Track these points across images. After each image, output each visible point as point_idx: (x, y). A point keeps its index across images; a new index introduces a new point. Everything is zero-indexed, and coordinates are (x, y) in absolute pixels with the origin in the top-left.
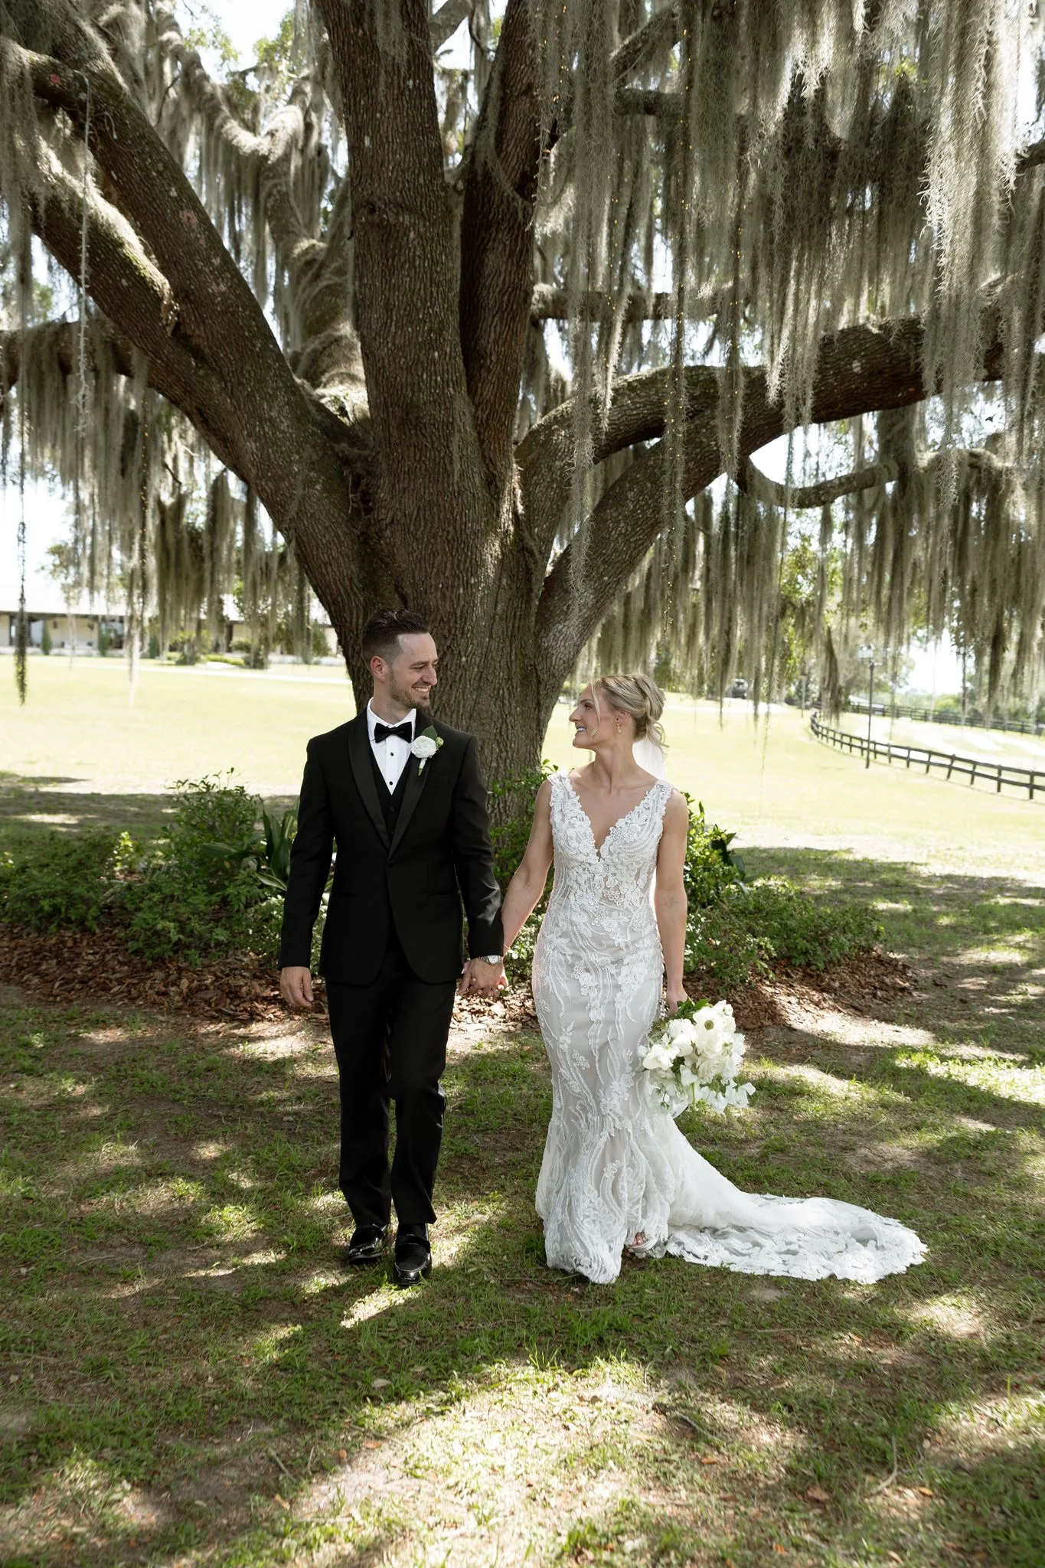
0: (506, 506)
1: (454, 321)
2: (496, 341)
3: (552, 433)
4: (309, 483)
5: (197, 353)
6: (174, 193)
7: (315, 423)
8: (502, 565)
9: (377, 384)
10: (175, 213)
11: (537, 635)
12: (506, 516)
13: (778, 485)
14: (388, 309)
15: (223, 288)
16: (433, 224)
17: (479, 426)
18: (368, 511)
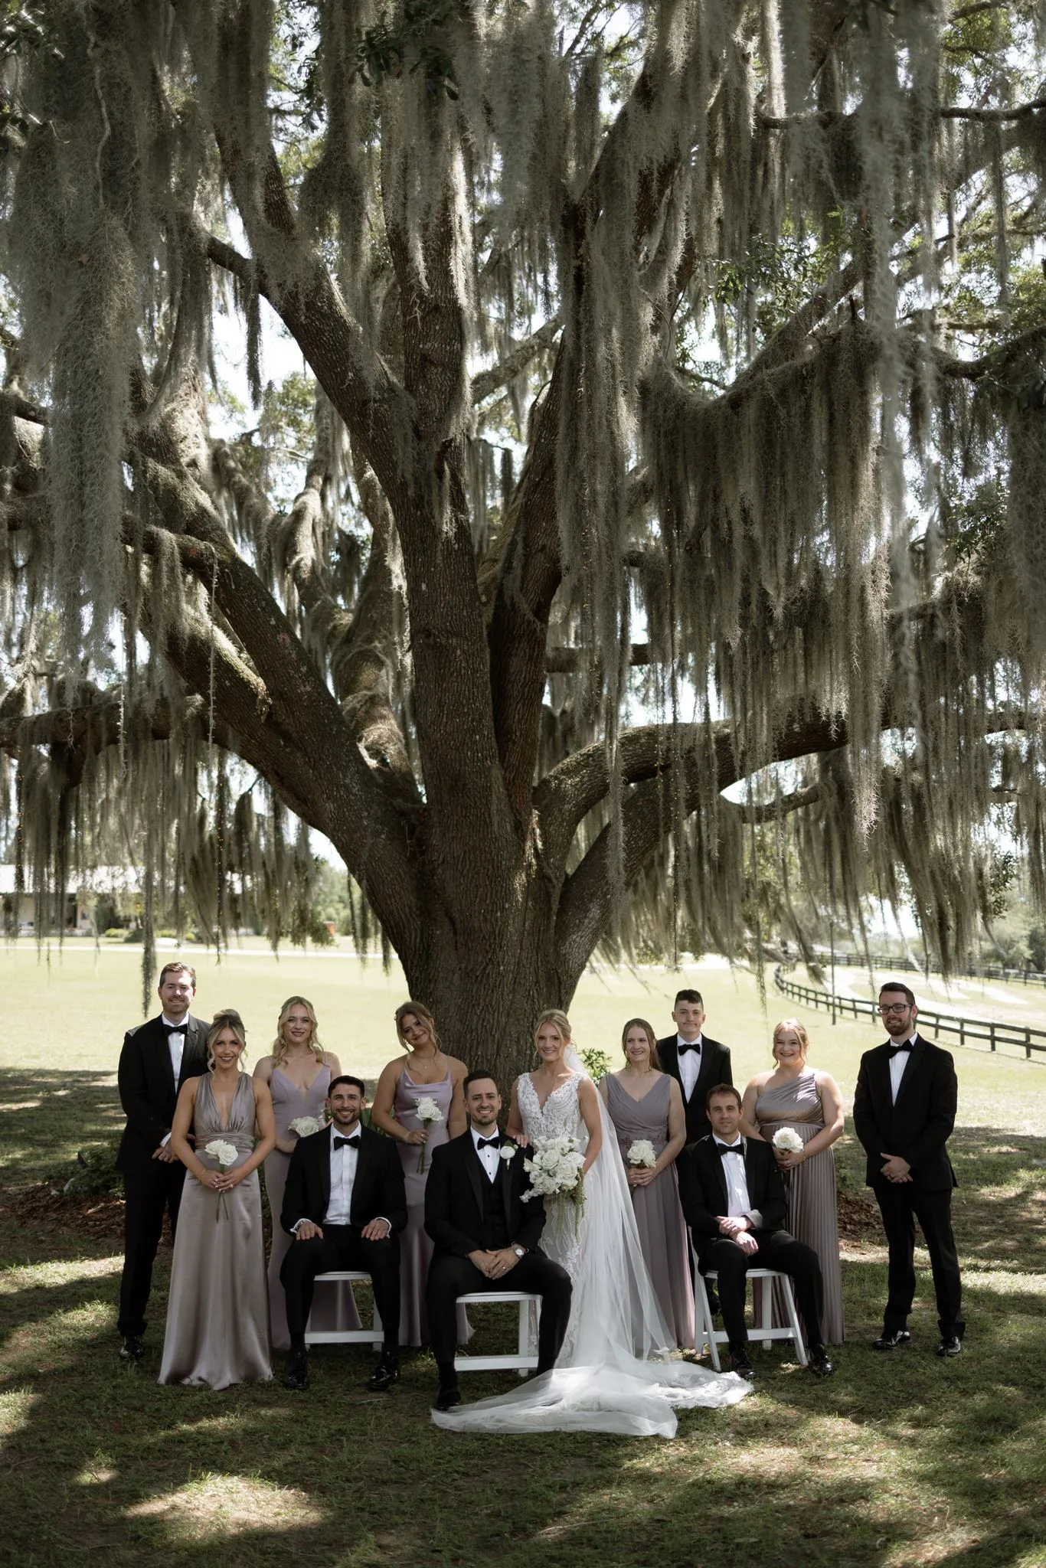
0: (529, 844)
1: (489, 710)
2: (519, 721)
3: (561, 782)
4: (377, 833)
5: (286, 736)
6: (273, 622)
7: (378, 786)
8: (527, 891)
9: (431, 759)
10: (274, 636)
11: (556, 944)
12: (529, 851)
13: (740, 806)
14: (440, 704)
15: (308, 688)
16: (474, 644)
17: (508, 784)
18: (423, 853)
